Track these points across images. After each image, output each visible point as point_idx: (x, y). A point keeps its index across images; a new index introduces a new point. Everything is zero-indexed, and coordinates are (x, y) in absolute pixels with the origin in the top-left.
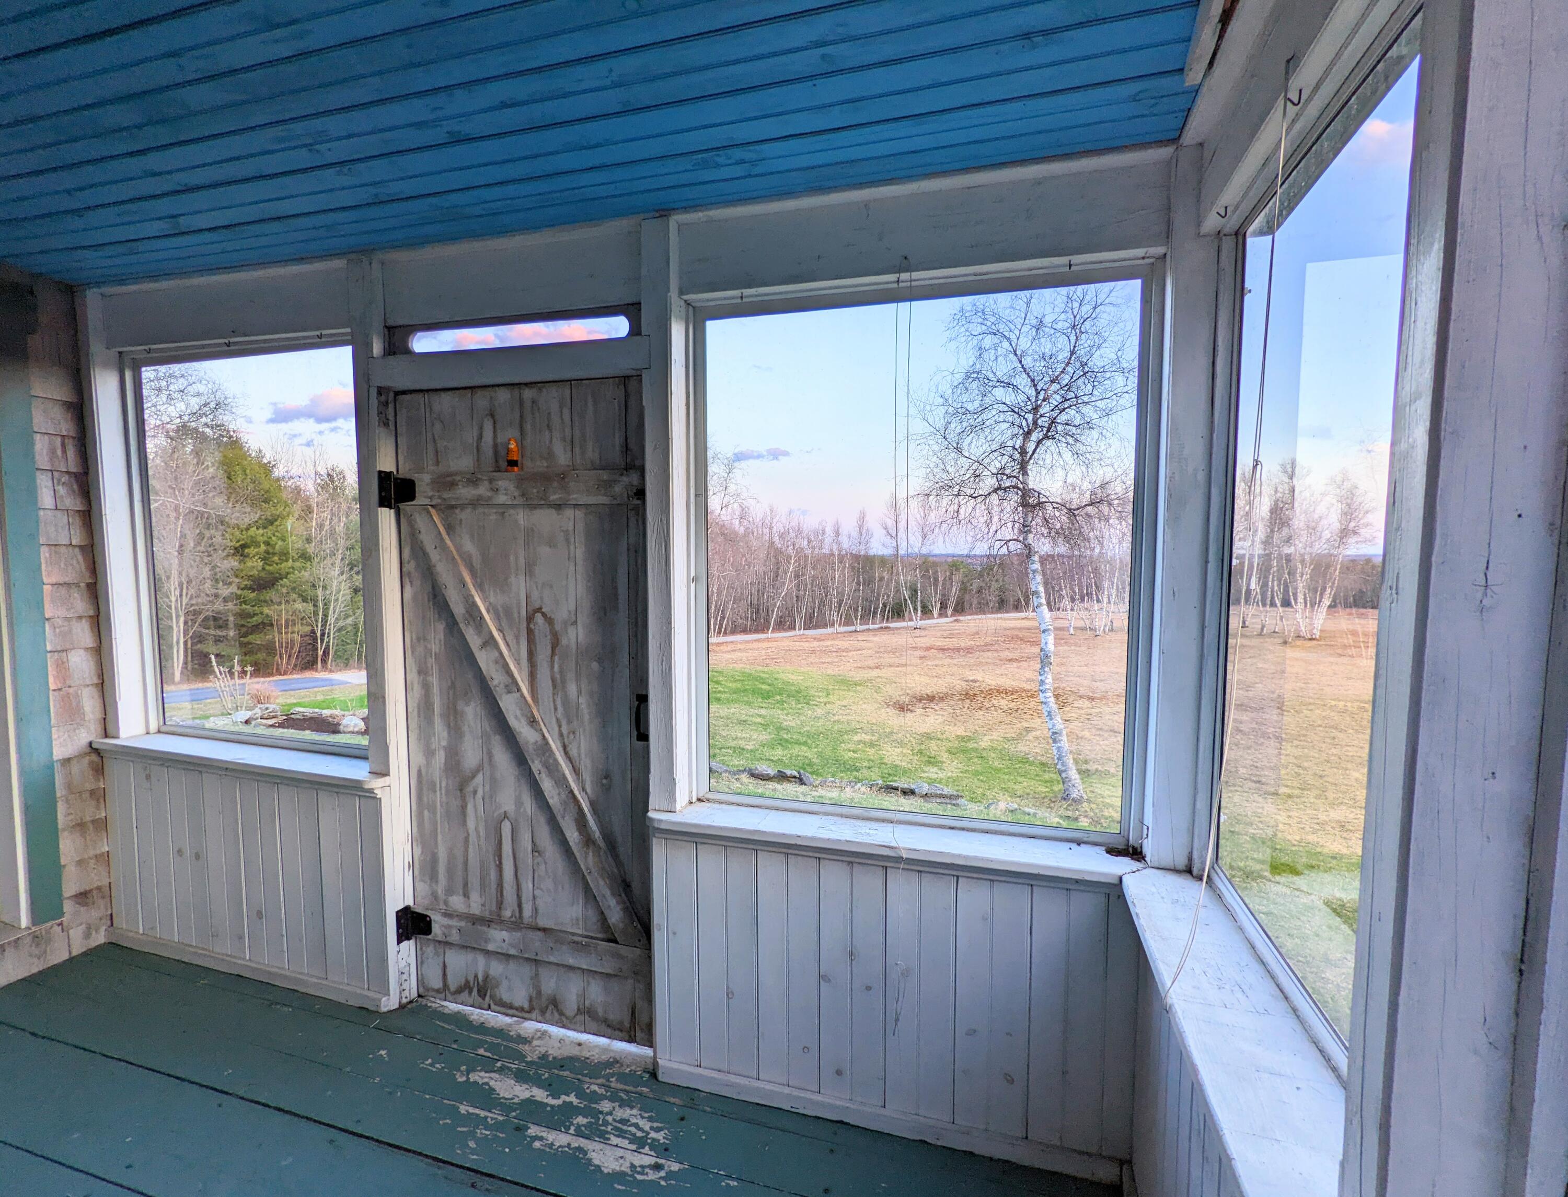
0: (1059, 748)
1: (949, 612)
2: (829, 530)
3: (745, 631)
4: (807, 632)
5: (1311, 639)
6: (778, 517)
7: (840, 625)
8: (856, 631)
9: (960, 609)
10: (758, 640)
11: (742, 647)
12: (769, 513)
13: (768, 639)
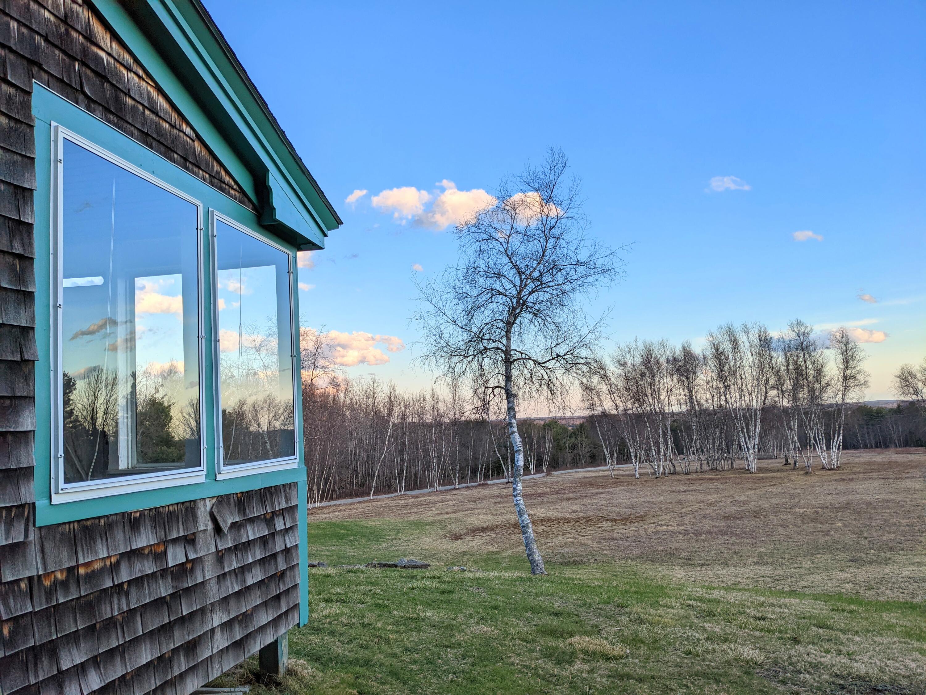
0: (526, 538)
1: (545, 467)
2: (428, 398)
3: (350, 496)
4: (407, 493)
5: (830, 470)
6: (380, 388)
7: (439, 485)
8: (455, 489)
9: (555, 465)
10: (360, 502)
11: (343, 508)
12: (371, 383)
13: (370, 501)
